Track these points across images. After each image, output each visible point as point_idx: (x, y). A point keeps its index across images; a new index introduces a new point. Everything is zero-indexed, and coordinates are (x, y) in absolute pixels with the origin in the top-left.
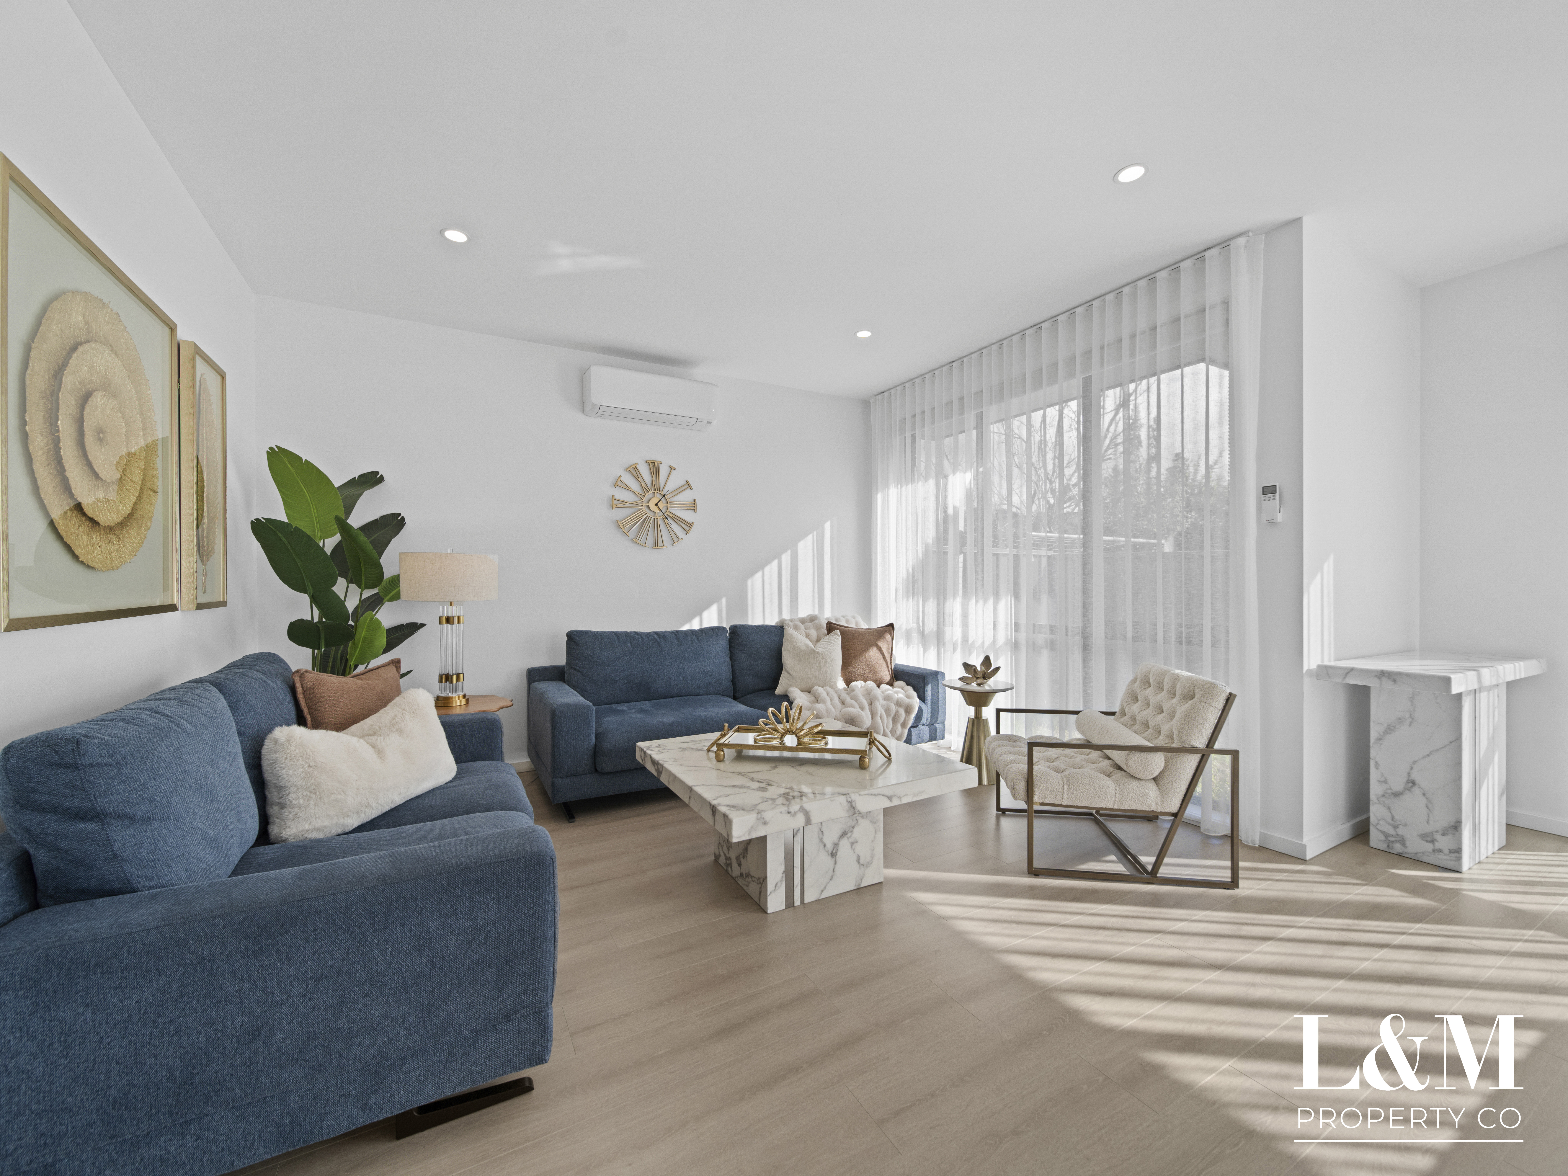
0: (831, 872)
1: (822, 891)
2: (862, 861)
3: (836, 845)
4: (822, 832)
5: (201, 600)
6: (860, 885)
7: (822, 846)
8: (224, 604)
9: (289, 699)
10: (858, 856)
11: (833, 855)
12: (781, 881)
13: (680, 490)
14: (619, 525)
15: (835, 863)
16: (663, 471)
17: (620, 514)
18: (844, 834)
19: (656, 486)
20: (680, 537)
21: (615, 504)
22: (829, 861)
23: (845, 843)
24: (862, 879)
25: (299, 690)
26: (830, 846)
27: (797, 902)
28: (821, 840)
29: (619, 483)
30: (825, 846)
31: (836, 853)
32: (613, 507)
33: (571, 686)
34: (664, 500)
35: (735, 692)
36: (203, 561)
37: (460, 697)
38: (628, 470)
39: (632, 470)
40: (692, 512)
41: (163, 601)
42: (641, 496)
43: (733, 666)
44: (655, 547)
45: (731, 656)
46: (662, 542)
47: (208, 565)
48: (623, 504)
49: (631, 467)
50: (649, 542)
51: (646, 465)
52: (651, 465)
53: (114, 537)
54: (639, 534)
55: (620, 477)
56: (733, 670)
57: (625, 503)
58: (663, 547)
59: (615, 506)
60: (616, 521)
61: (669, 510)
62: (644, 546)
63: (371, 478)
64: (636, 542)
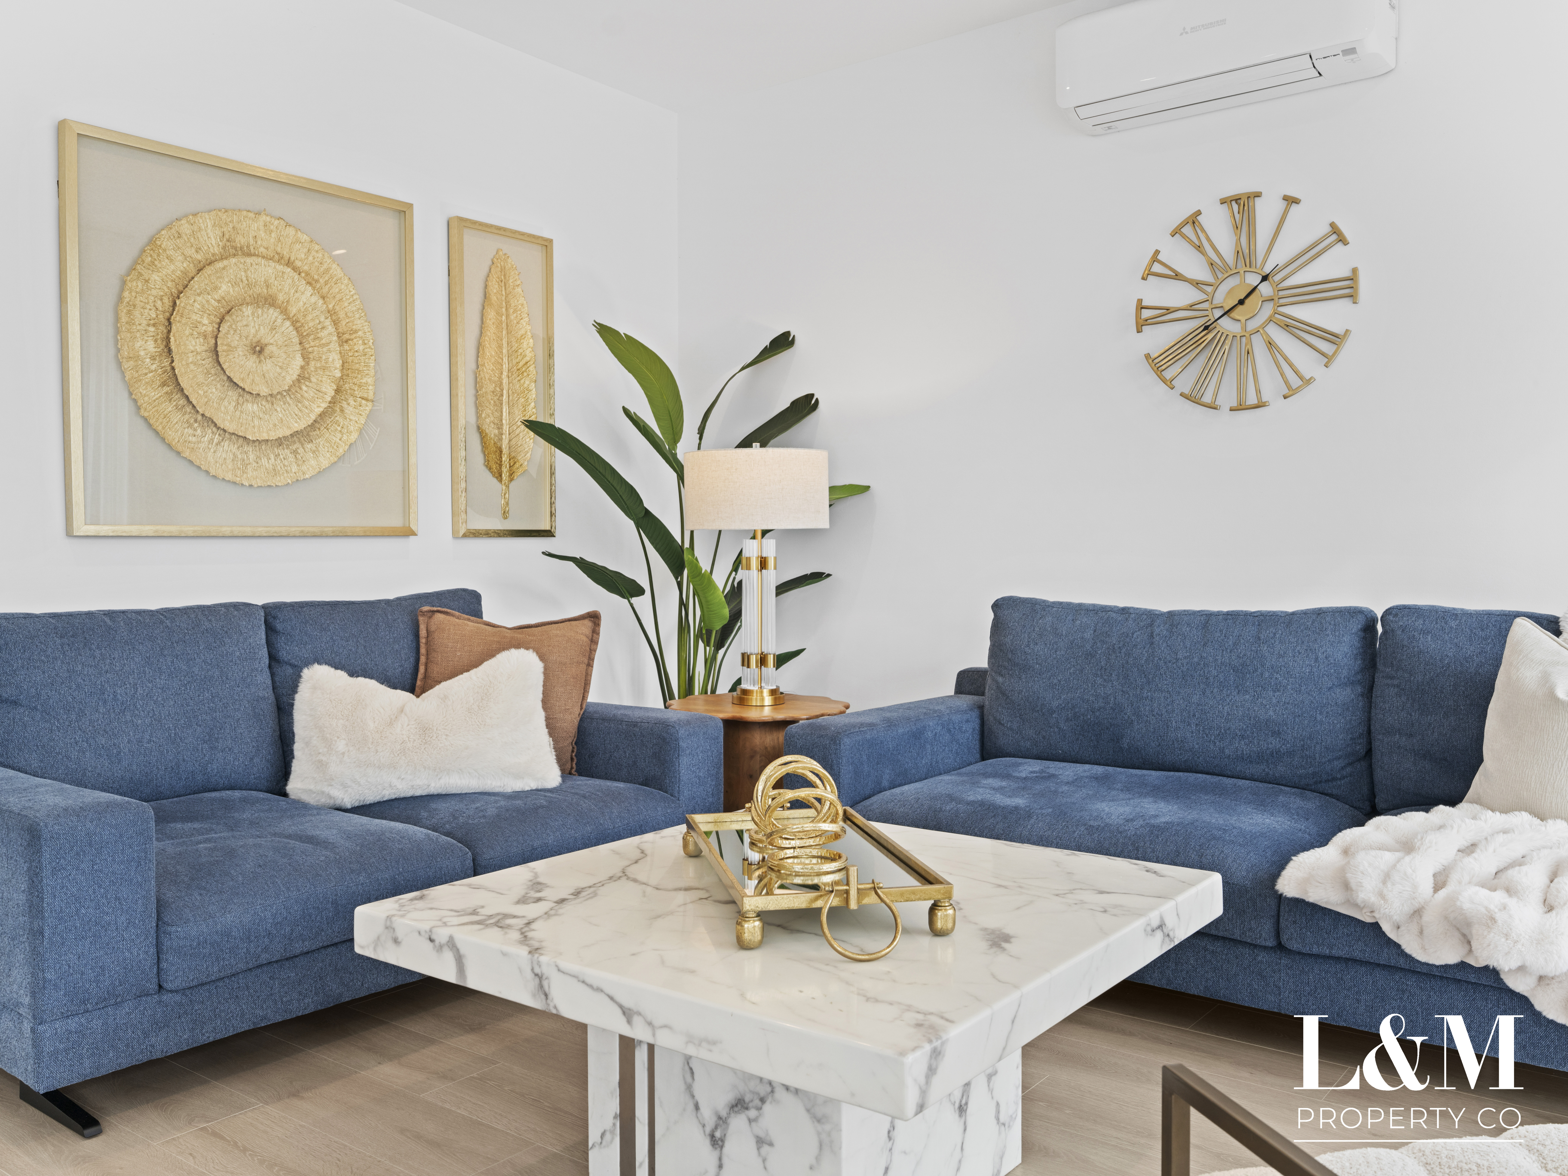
3: (721, 1121)
4: (692, 1072)
5: (475, 528)
7: (692, 1105)
9: (407, 641)
11: (715, 1141)
12: (612, 1132)
13: (1311, 253)
14: (1157, 364)
15: (721, 1166)
16: (1267, 213)
17: (1161, 337)
18: (740, 1104)
19: (1245, 257)
20: (1307, 373)
21: (1146, 317)
23: (740, 1130)
25: (423, 633)
26: (707, 1115)
28: (690, 1090)
29: (1156, 268)
30: (697, 1107)
31: (722, 1140)
32: (1141, 325)
33: (981, 708)
34: (1265, 289)
35: (1373, 795)
36: (499, 477)
37: (766, 693)
38: (1176, 232)
39: (1188, 230)
40: (1344, 304)
41: (396, 521)
42: (1209, 289)
43: (1369, 720)
44: (1240, 407)
45: (1369, 691)
46: (1258, 392)
47: (513, 485)
48: (1164, 315)
49: (1185, 223)
50: (1228, 397)
51: (1224, 210)
52: (1235, 206)
53: (285, 452)
54: (1202, 380)
55: (1157, 252)
56: (1369, 732)
57: (1169, 311)
58: (1260, 405)
59: (1147, 322)
60: (1147, 356)
61: (1281, 309)
62: (1213, 407)
63: (783, 342)
64: (1192, 398)
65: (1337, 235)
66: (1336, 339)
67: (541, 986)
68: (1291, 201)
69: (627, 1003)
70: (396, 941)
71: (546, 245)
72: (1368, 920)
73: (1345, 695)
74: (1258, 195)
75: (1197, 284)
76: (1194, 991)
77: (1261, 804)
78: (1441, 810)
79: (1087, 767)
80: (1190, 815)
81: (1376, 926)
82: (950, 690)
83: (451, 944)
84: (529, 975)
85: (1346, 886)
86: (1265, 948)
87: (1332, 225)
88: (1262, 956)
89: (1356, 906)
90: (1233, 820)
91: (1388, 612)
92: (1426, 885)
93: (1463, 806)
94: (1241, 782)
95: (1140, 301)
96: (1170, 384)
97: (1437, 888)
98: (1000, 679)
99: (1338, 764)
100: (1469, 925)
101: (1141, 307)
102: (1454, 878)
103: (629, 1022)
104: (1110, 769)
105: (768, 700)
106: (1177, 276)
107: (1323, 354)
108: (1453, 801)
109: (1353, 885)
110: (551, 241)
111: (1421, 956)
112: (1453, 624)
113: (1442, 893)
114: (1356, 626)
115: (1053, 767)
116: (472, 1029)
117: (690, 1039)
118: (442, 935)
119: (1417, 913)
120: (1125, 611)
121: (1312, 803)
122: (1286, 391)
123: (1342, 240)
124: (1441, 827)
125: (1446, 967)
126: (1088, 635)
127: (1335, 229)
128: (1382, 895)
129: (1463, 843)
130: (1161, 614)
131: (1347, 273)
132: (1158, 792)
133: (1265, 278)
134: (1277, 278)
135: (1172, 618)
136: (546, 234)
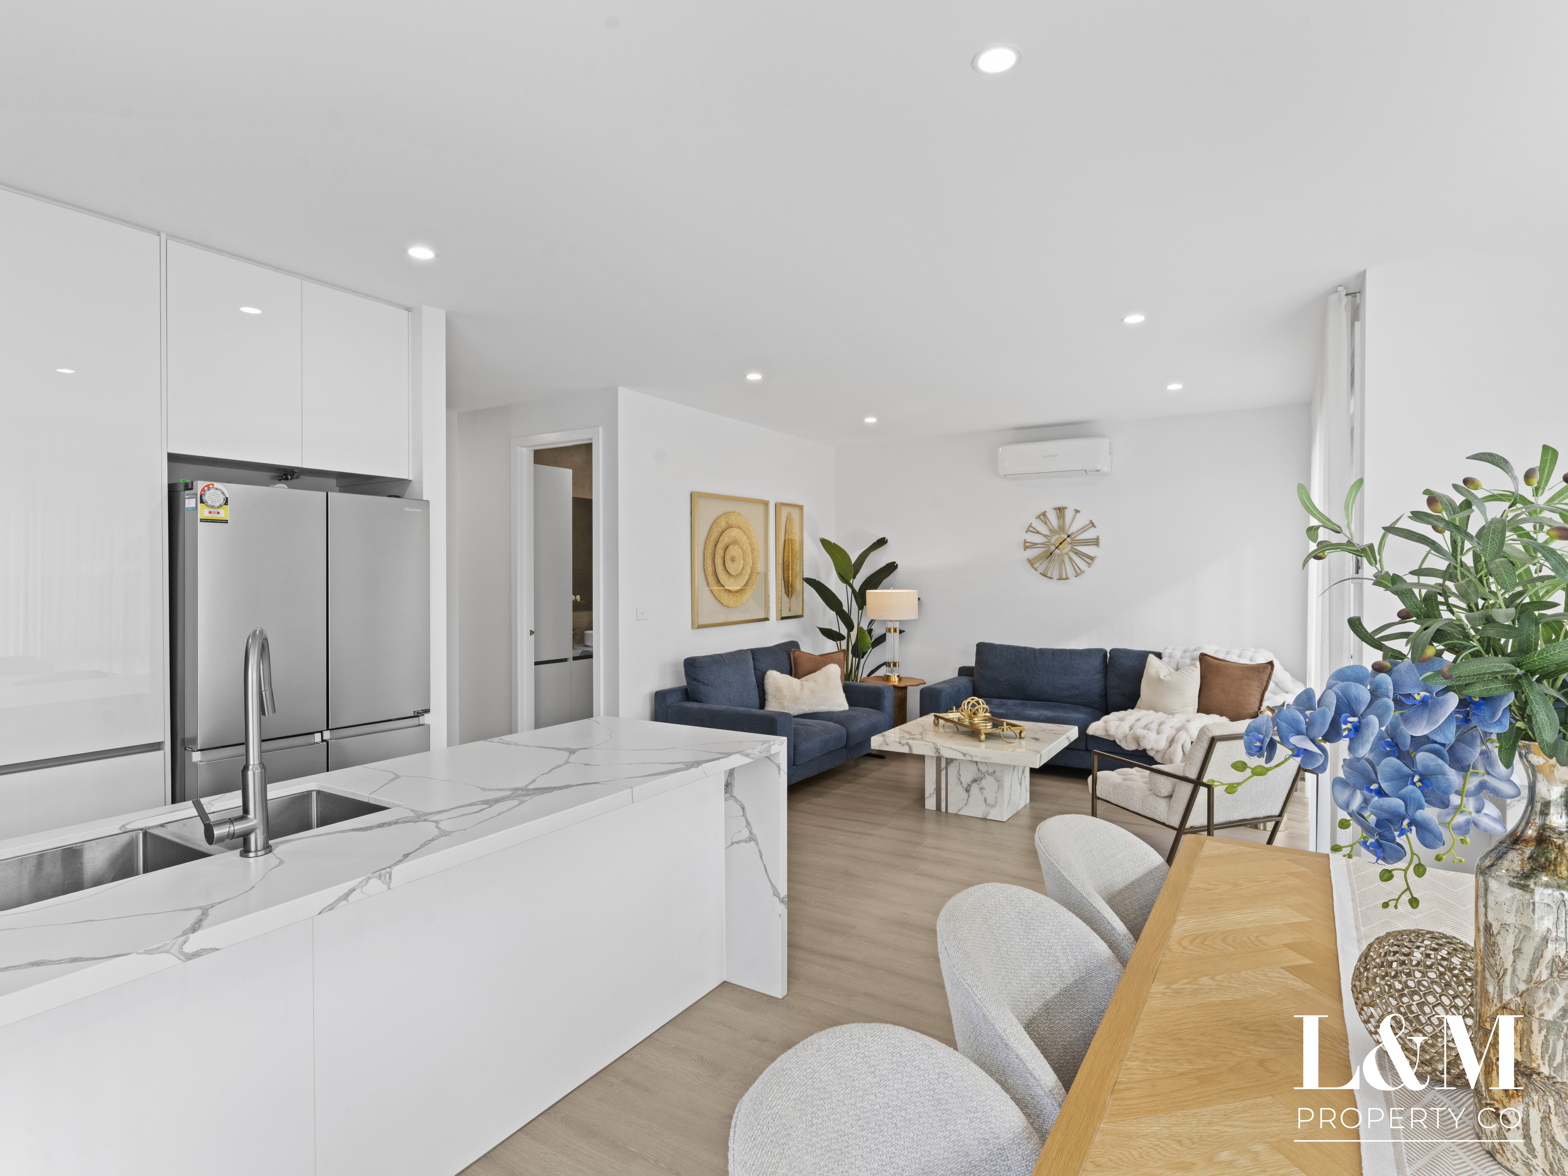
0: (966, 802)
1: (960, 810)
2: (988, 802)
3: (969, 785)
4: (960, 775)
5: (783, 616)
6: (986, 817)
7: (960, 783)
8: (801, 616)
9: (787, 661)
10: (985, 798)
11: (967, 790)
12: (933, 793)
13: (1084, 529)
14: (1031, 562)
15: (969, 797)
16: (1069, 514)
17: (1033, 553)
18: (975, 781)
19: (1062, 528)
20: (1083, 569)
21: (1027, 546)
22: (965, 795)
23: (975, 787)
24: (988, 814)
25: (792, 658)
26: (965, 785)
27: (943, 810)
28: (959, 779)
29: (1031, 529)
30: (961, 783)
31: (969, 790)
32: (1026, 548)
33: (973, 681)
34: (1069, 540)
35: (1107, 707)
36: (788, 597)
37: (896, 676)
38: (1038, 517)
39: (1042, 517)
40: (1095, 547)
41: (763, 616)
42: (1049, 538)
43: (1106, 684)
44: (1060, 579)
45: (1106, 675)
46: (1066, 574)
47: (792, 599)
48: (1034, 545)
49: (1041, 515)
50: (1056, 575)
51: (1054, 512)
52: (1058, 511)
53: (738, 594)
54: (1047, 569)
55: (1031, 524)
56: (1106, 688)
57: (1035, 544)
58: (1067, 579)
59: (1027, 547)
60: (1028, 559)
61: (1074, 547)
62: (1051, 578)
63: (882, 542)
64: (1044, 575)
65: (1092, 524)
66: (1092, 558)
67: (937, 751)
68: (1077, 511)
69: (964, 752)
70: (887, 744)
71: (801, 507)
72: (1113, 740)
73: (1099, 676)
74: (1066, 508)
75: (1045, 536)
76: (1061, 765)
77: (1075, 711)
78: (1130, 710)
79: (1014, 700)
80: (1057, 714)
81: (1114, 741)
82: (956, 675)
83: (907, 744)
84: (933, 749)
85: (1107, 730)
86: (1082, 750)
87: (1091, 521)
88: (1081, 753)
89: (1110, 736)
90: (1069, 715)
91: (1111, 651)
92: (1127, 730)
93: (1135, 709)
94: (1066, 704)
95: (1025, 540)
96: (1036, 569)
97: (1130, 730)
98: (981, 671)
99: (1097, 698)
100: (1139, 738)
101: (1025, 542)
102: (1135, 727)
103: (965, 756)
104: (1023, 701)
105: (897, 679)
106: (1038, 533)
107: (1088, 563)
108: (1133, 708)
109: (1109, 730)
110: (803, 506)
111: (1126, 748)
112: (1131, 655)
113: (1132, 731)
114: (1101, 655)
115: (1004, 701)
116: (849, 782)
117: (982, 758)
118: (904, 741)
119: (1125, 737)
120: (1025, 648)
121: (1089, 710)
122: (1076, 575)
123: (1094, 526)
124: (1131, 714)
125: (1133, 751)
126: (1013, 656)
127: (1091, 522)
128: (1116, 732)
129: (1137, 718)
130: (1037, 649)
131: (1096, 537)
132: (1042, 707)
133: (1069, 536)
134: (1073, 536)
135: (1042, 651)
136: (800, 503)
